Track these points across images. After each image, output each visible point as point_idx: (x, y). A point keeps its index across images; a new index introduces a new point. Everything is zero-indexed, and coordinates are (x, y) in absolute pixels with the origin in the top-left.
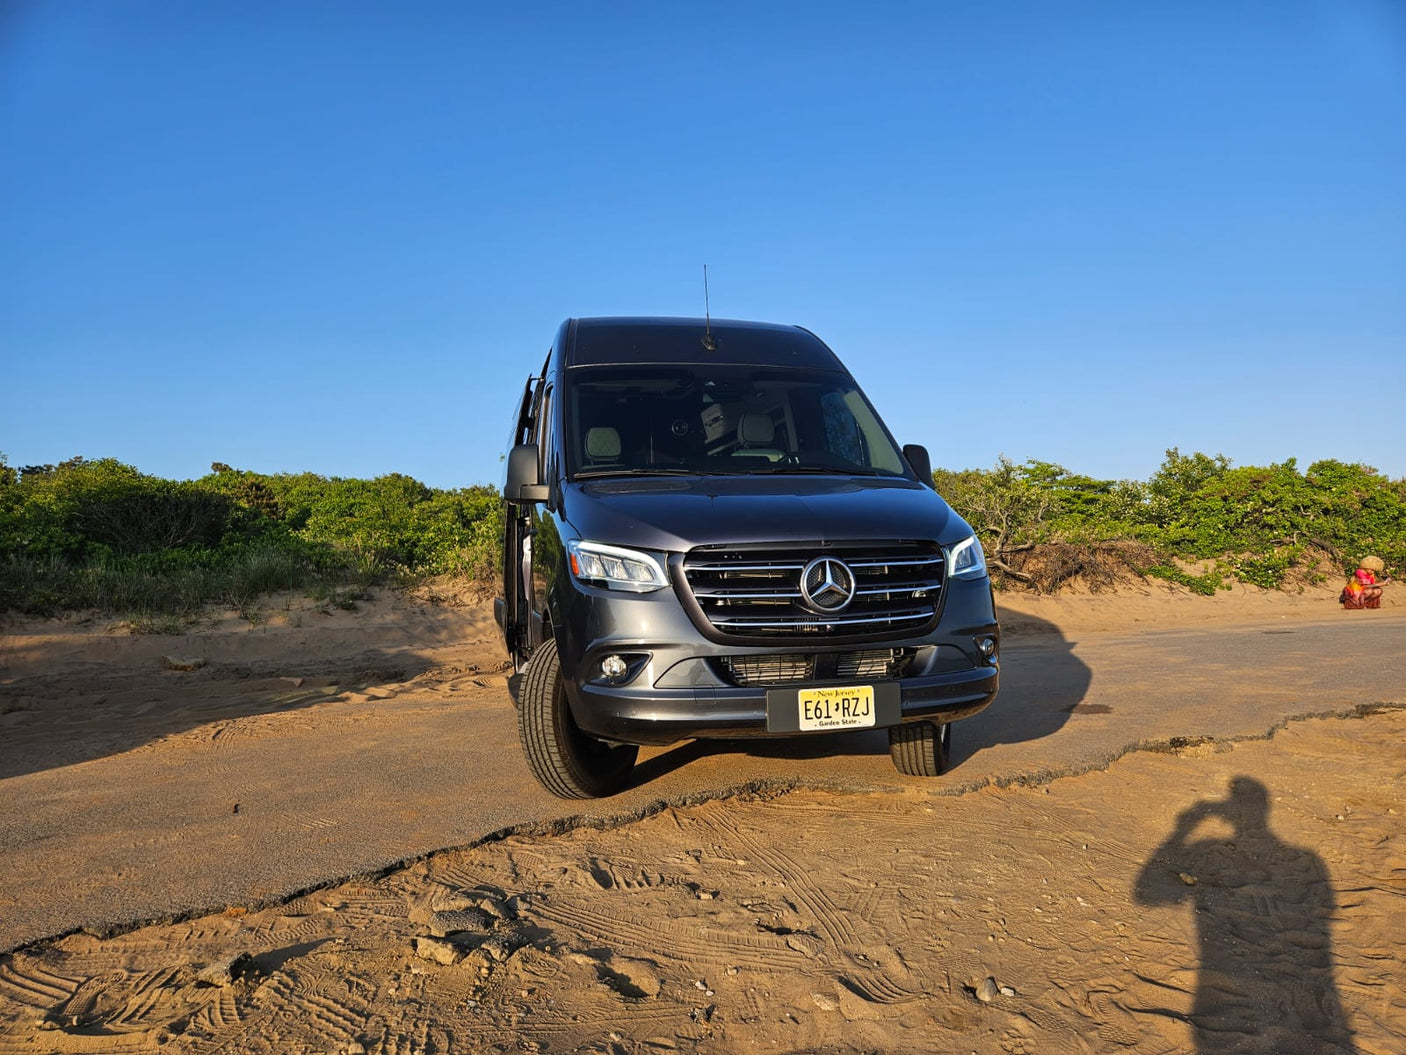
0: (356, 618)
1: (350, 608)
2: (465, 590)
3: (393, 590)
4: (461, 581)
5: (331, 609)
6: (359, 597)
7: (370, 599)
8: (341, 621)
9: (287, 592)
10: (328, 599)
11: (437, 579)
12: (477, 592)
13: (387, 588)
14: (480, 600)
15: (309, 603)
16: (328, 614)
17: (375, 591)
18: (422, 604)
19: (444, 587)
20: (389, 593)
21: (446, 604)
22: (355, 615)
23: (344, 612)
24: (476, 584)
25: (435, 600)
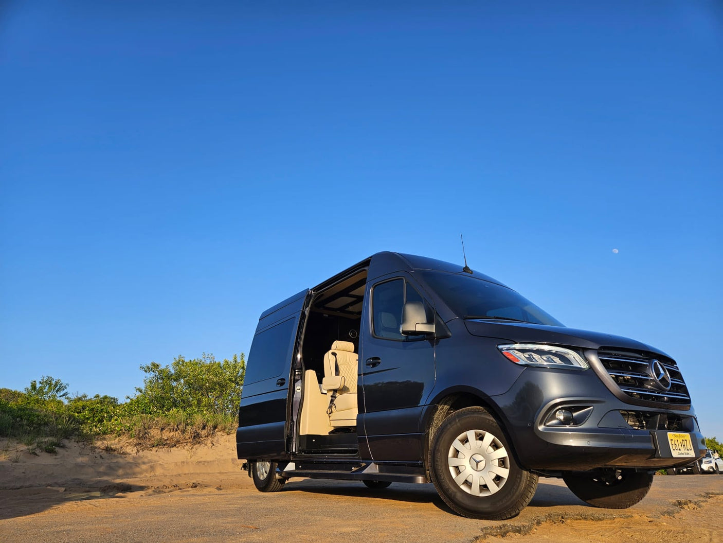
0: (56, 458)
1: (51, 451)
2: (127, 444)
3: (77, 442)
4: (124, 439)
5: (38, 452)
6: (58, 445)
7: (63, 447)
8: (46, 460)
9: (5, 438)
10: (36, 444)
11: (107, 436)
12: (136, 445)
13: (73, 440)
14: (138, 451)
15: (23, 447)
16: (36, 454)
17: (66, 442)
18: (99, 452)
19: (112, 442)
20: (75, 444)
21: (116, 452)
22: (55, 457)
23: (47, 455)
24: (135, 441)
25: (108, 450)
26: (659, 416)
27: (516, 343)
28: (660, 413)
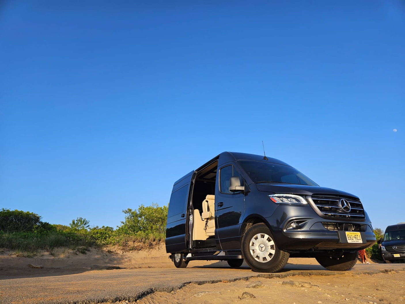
0: (86, 256)
1: (83, 253)
2: (118, 249)
3: (95, 248)
4: (116, 246)
5: (78, 253)
6: (86, 250)
7: (89, 251)
8: (81, 256)
9: (63, 247)
10: (77, 250)
11: (108, 246)
12: (122, 250)
13: (93, 247)
14: (123, 253)
15: (71, 251)
16: (77, 254)
17: (90, 248)
18: (105, 253)
19: (111, 248)
20: (94, 249)
21: (113, 253)
22: (86, 255)
23: (82, 254)
24: (122, 247)
25: (109, 252)
26: (344, 224)
27: (276, 194)
28: (344, 223)
